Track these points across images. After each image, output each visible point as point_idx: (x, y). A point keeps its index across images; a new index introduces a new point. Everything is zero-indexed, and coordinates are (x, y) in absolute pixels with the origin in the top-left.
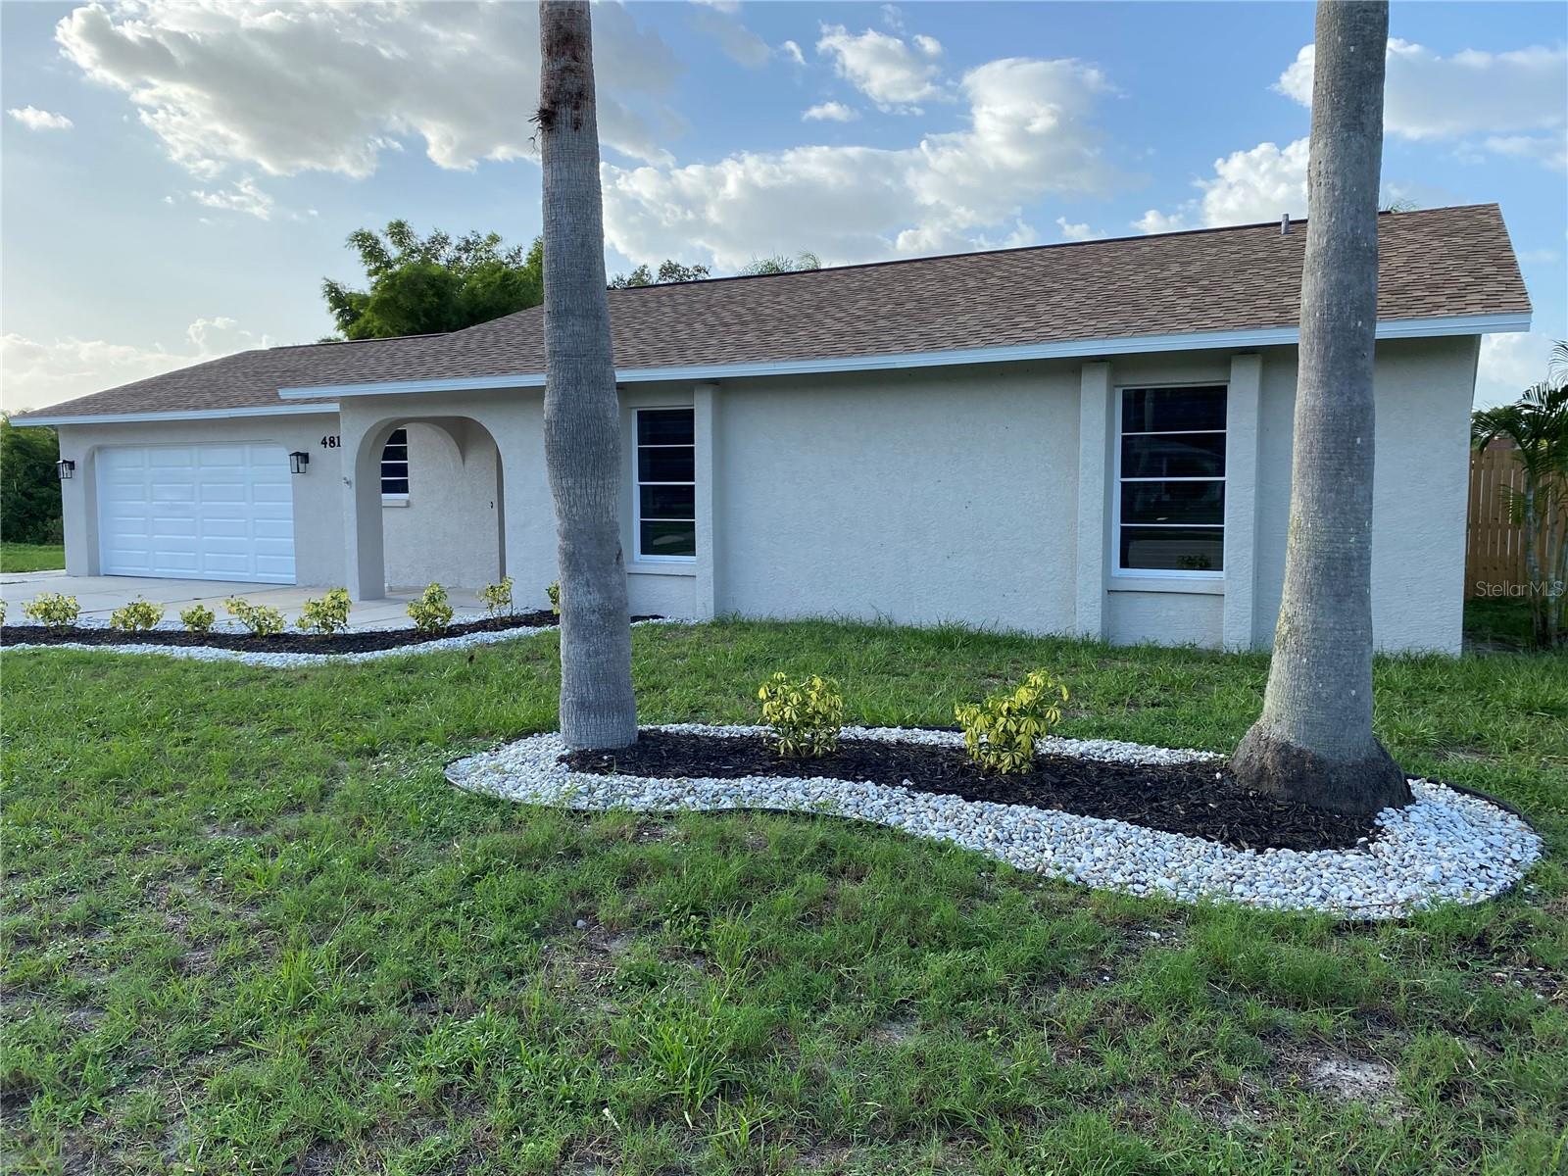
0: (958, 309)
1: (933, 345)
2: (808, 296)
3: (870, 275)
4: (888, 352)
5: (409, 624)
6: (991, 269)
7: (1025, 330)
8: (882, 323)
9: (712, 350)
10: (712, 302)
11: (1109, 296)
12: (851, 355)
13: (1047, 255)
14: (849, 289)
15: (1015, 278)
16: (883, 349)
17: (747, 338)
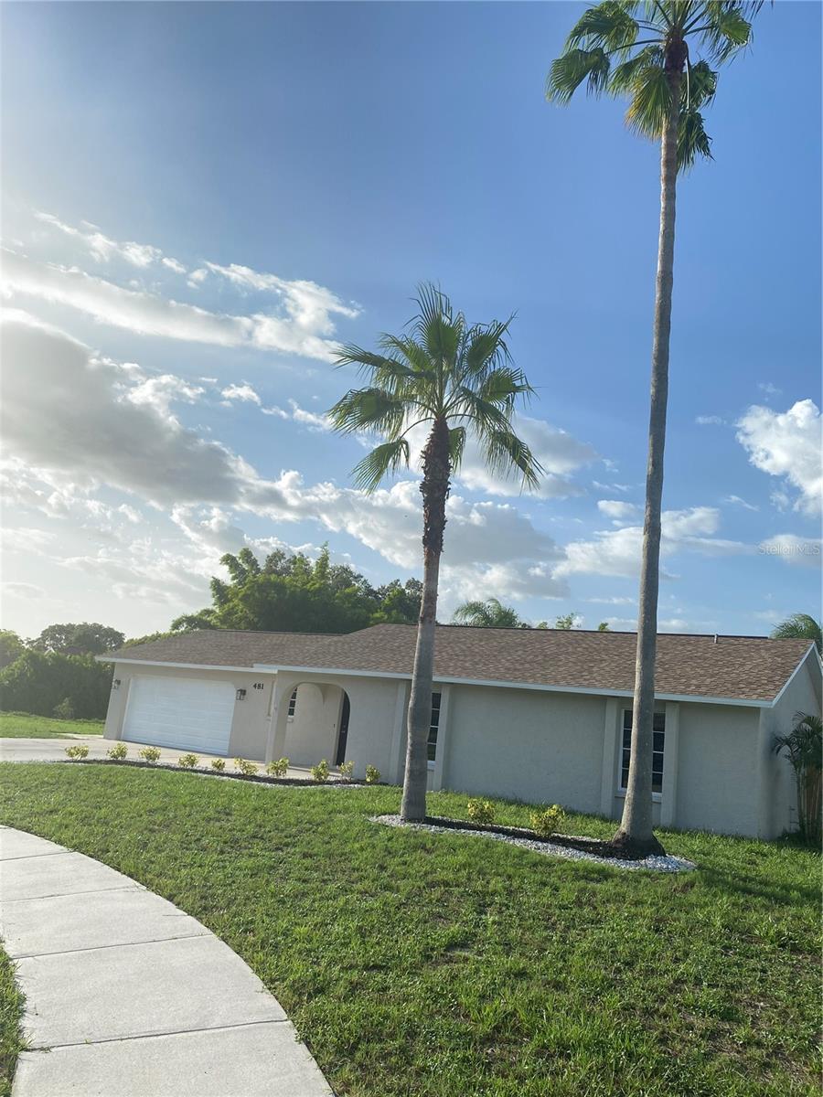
0: (561, 663)
1: (545, 681)
2: (495, 644)
3: (525, 636)
4: (527, 682)
5: (312, 777)
6: (581, 642)
7: (585, 680)
8: (527, 666)
9: (451, 669)
10: (450, 640)
11: (625, 667)
12: (511, 681)
13: (609, 638)
14: (515, 643)
15: (590, 650)
16: (525, 680)
17: (467, 665)
